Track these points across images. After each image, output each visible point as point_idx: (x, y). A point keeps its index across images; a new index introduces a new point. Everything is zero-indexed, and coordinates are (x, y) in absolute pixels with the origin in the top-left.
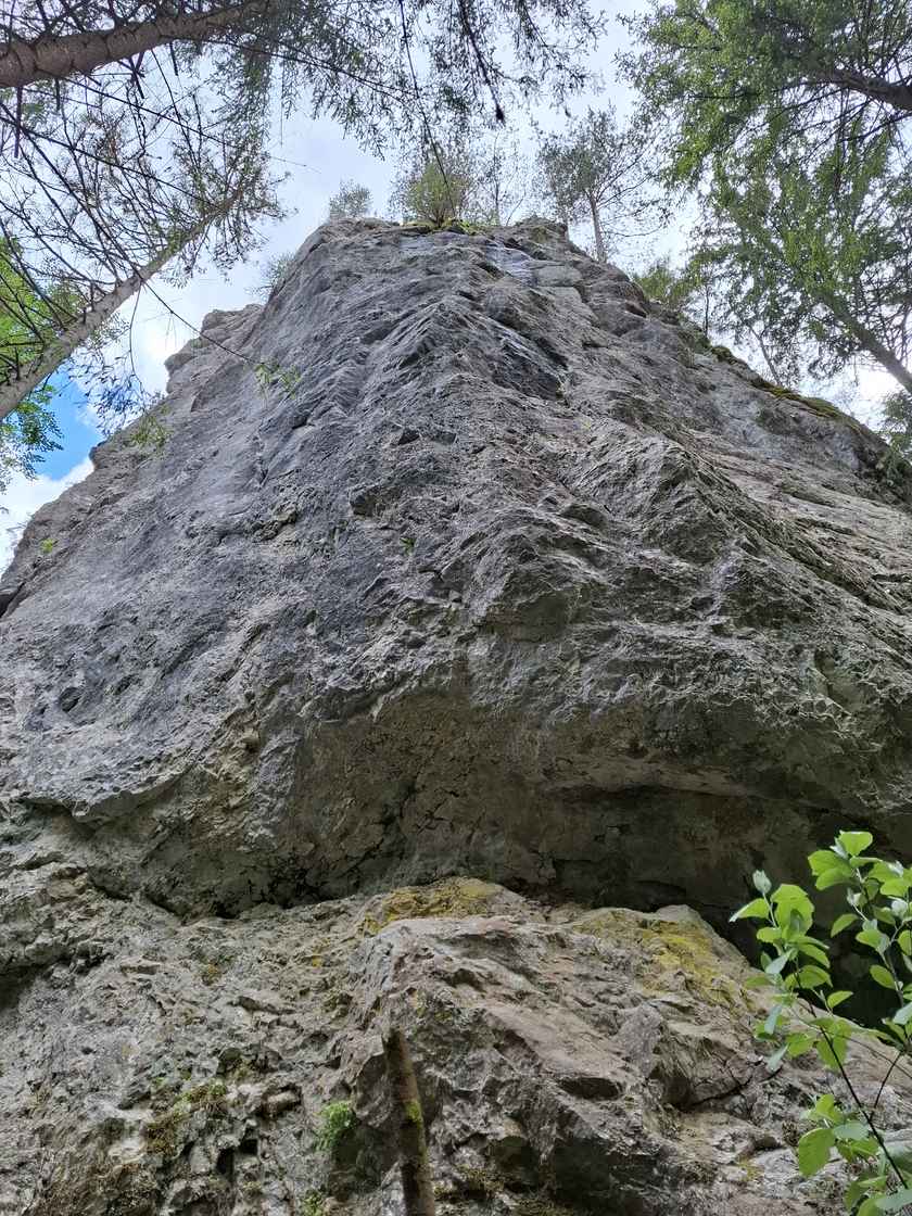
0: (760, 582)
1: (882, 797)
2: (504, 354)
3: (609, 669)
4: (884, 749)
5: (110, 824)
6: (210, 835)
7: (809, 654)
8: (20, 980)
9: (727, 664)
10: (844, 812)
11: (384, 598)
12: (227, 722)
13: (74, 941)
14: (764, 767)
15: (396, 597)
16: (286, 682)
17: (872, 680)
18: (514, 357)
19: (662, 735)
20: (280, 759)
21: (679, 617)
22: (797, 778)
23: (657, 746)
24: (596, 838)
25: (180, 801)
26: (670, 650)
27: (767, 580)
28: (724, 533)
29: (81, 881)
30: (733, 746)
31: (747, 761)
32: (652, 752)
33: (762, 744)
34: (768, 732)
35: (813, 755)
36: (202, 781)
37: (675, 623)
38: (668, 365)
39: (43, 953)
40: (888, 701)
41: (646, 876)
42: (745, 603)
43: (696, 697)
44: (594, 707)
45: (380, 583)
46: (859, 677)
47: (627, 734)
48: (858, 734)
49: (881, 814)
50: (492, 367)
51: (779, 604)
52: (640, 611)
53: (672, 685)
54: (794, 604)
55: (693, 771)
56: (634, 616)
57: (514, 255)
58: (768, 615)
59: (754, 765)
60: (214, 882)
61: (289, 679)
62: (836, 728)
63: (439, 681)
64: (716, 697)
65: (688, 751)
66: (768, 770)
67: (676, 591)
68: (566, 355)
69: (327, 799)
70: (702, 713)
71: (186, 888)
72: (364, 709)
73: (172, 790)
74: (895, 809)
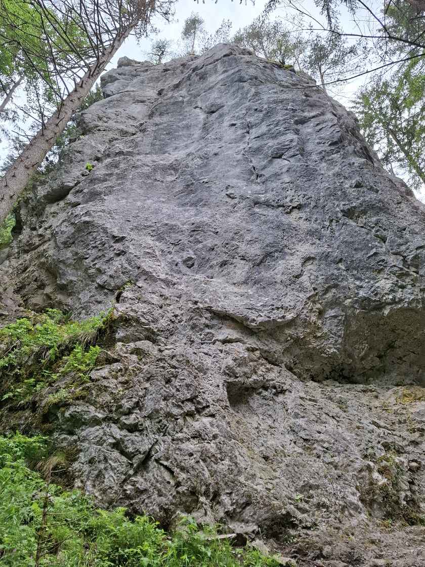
5: (264, 331)
6: (310, 346)
8: (246, 393)
11: (380, 261)
12: (309, 298)
13: (267, 380)
15: (386, 263)
16: (334, 287)
20: (336, 321)
25: (296, 329)
29: (257, 353)
36: (305, 322)
39: (256, 383)
45: (376, 254)
60: (311, 366)
61: (336, 286)
63: (417, 306)
69: (357, 342)
71: (299, 366)
72: (378, 309)
73: (291, 323)
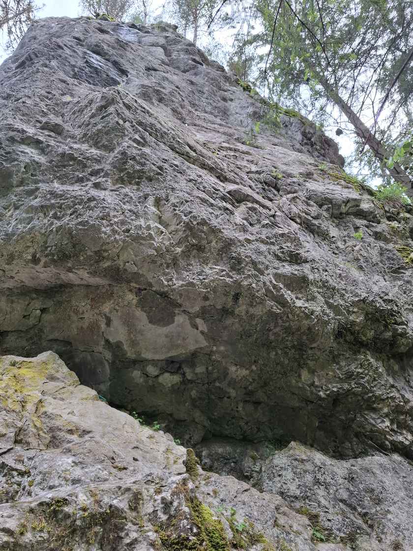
0: (134, 158)
1: (177, 279)
2: (85, 65)
3: (27, 212)
4: (182, 251)
7: (151, 199)
9: (92, 204)
10: (154, 289)
14: (106, 265)
17: (182, 212)
18: (91, 67)
19: (49, 249)
21: (80, 180)
22: (126, 270)
23: (46, 256)
24: (24, 317)
26: (63, 198)
27: (138, 158)
28: (124, 133)
30: (89, 253)
31: (97, 262)
32: (43, 260)
33: (106, 251)
34: (109, 243)
35: (136, 256)
37: (78, 184)
38: (203, 85)
40: (188, 223)
41: (51, 337)
42: (121, 171)
43: (68, 224)
44: (13, 235)
46: (175, 210)
47: (31, 250)
48: (167, 243)
49: (174, 289)
50: (73, 70)
51: (142, 171)
52: (59, 178)
53: (59, 218)
54: (151, 170)
55: (70, 270)
56: (55, 181)
57: (132, 31)
58: (134, 178)
59: (101, 264)
62: (154, 240)
64: (80, 223)
65: (62, 258)
66: (108, 267)
67: (85, 166)
68: (129, 70)
70: (70, 234)
74: (182, 286)
